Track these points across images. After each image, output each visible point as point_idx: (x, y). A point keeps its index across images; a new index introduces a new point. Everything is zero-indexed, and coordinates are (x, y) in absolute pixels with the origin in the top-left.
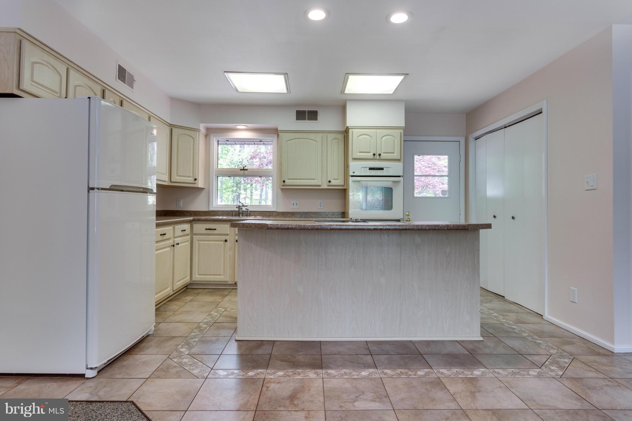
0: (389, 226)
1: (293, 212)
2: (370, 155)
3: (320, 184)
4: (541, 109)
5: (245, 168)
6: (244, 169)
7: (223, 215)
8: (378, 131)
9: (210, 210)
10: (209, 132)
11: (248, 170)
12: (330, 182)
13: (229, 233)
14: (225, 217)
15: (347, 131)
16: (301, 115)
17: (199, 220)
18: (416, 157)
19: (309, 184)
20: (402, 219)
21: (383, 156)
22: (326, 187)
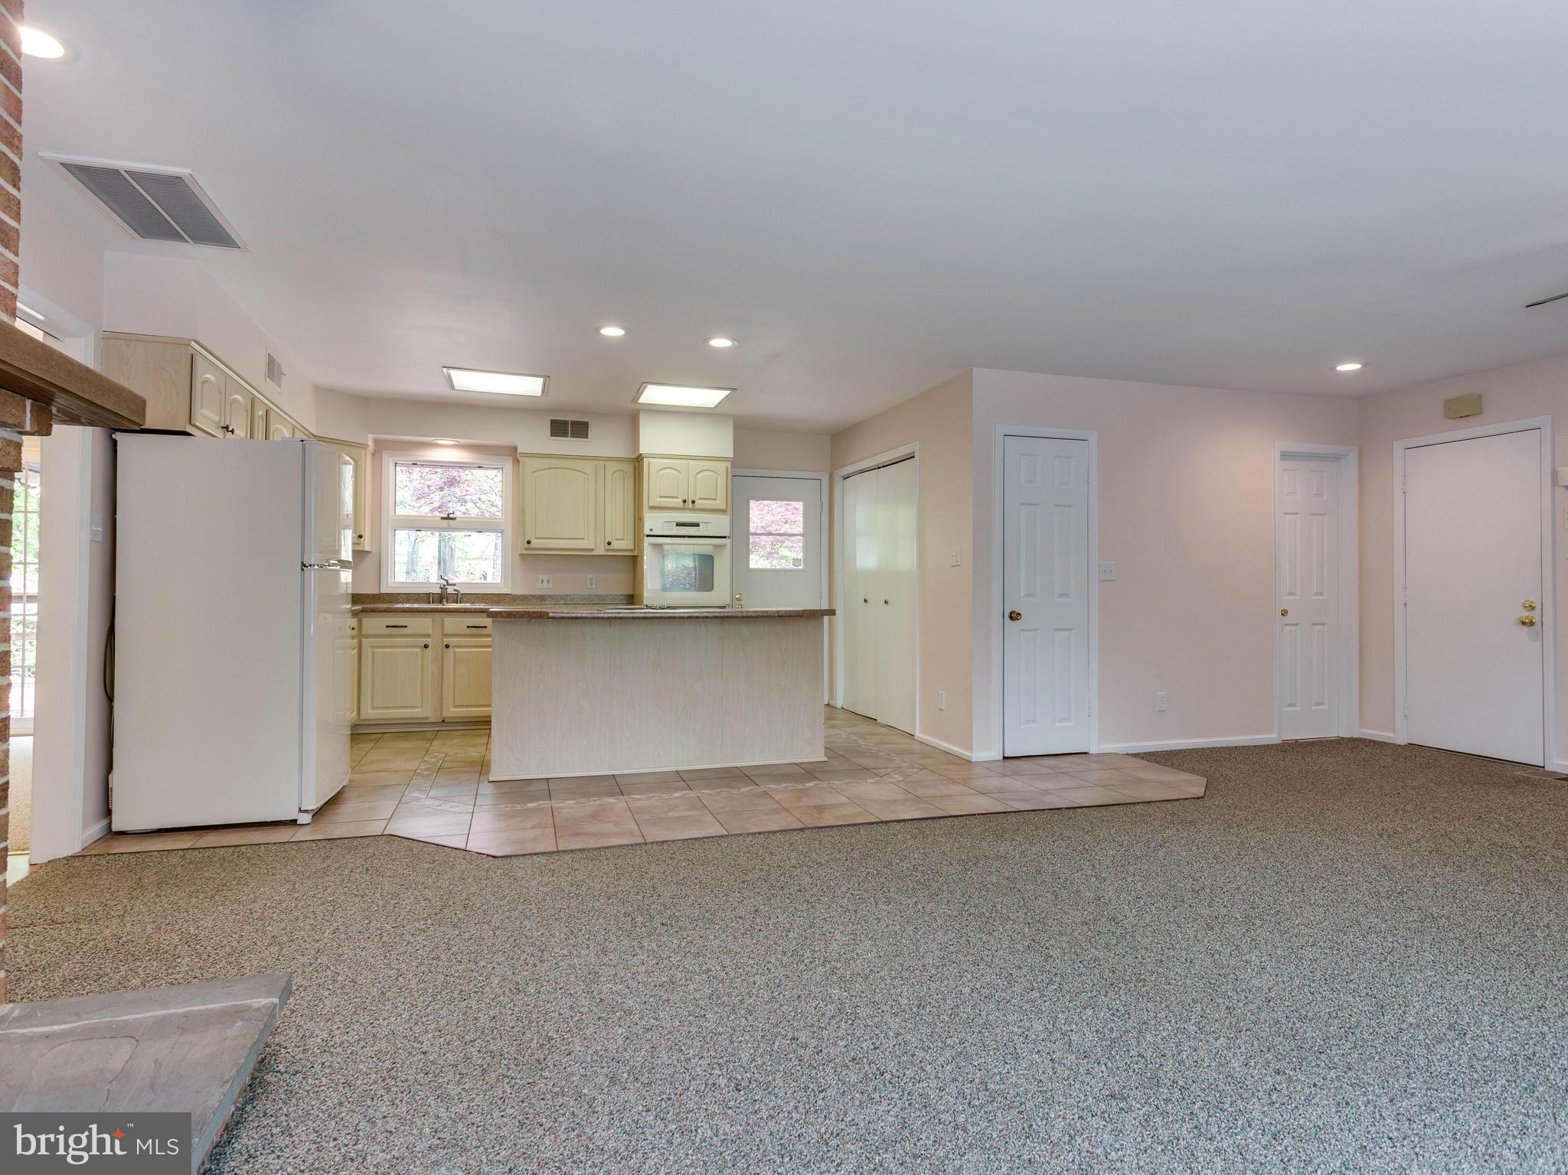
0: (707, 612)
1: (542, 596)
2: (678, 502)
3: (593, 547)
4: (914, 453)
5: (451, 516)
6: (448, 518)
7: (408, 601)
8: (691, 463)
9: (382, 592)
10: (380, 447)
11: (457, 519)
12: (609, 543)
13: (431, 632)
14: (416, 606)
15: (639, 459)
16: (559, 428)
17: (373, 611)
18: (753, 504)
19: (573, 547)
20: (729, 605)
21: (699, 503)
22: (602, 553)
